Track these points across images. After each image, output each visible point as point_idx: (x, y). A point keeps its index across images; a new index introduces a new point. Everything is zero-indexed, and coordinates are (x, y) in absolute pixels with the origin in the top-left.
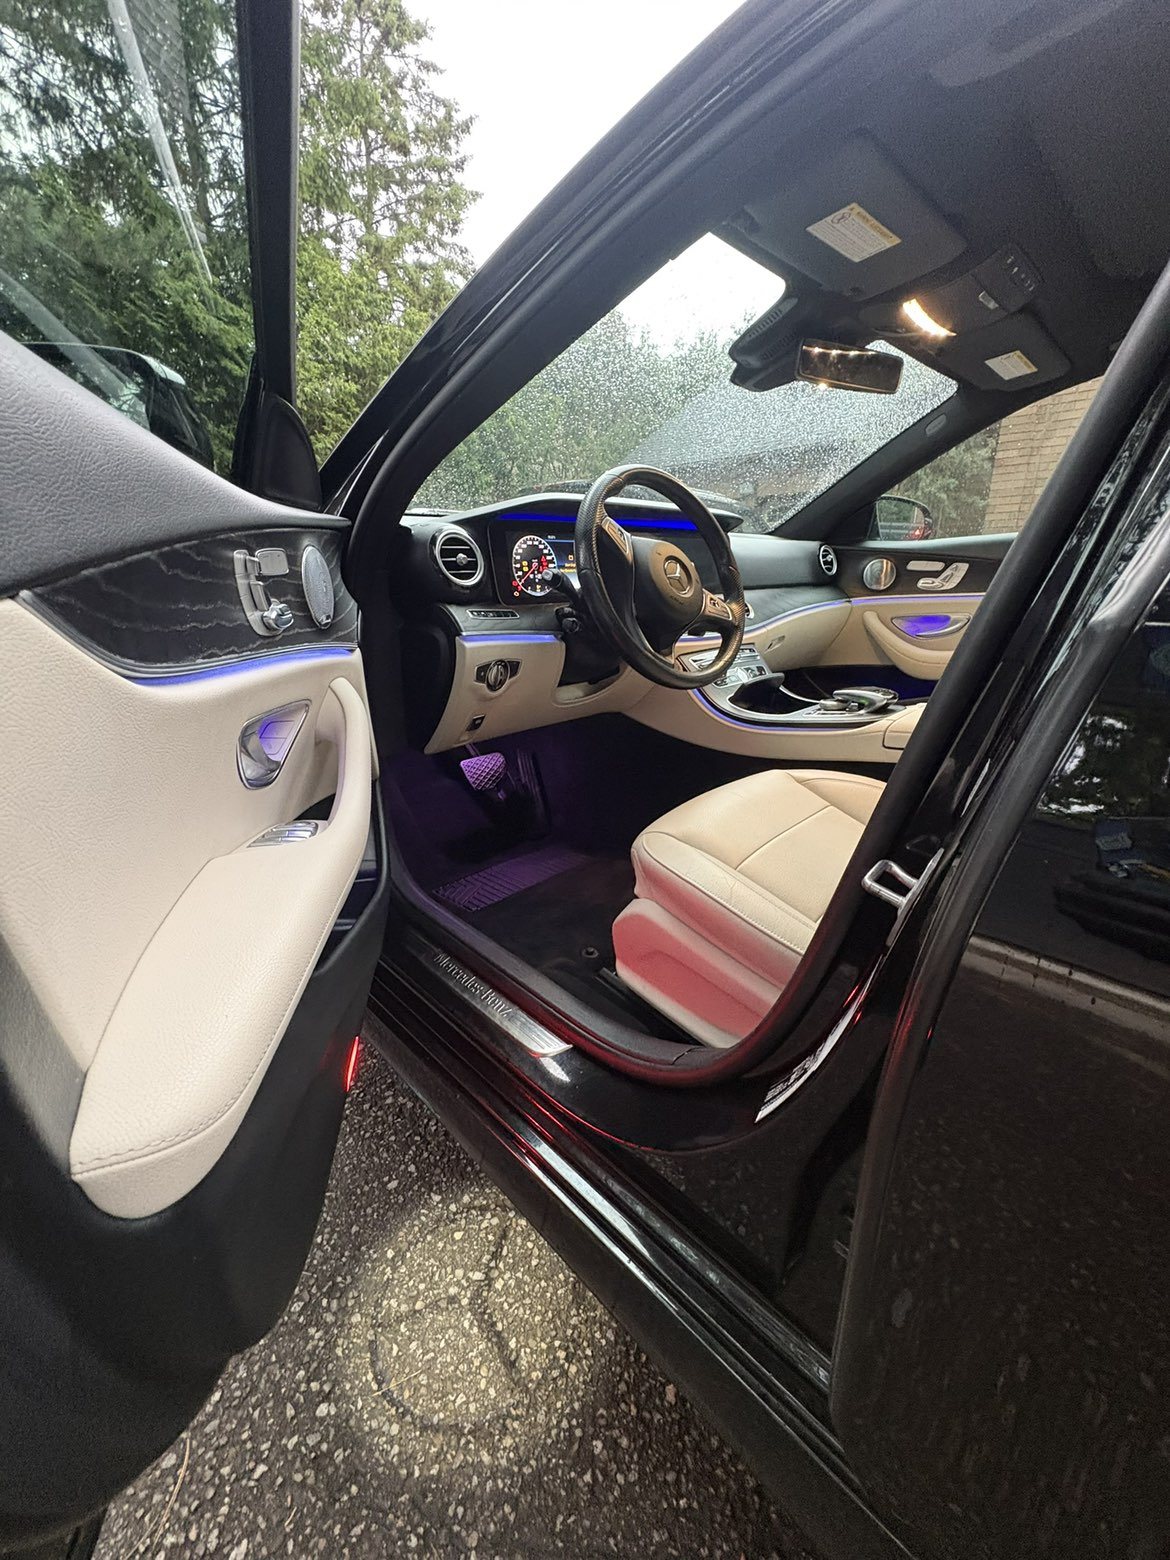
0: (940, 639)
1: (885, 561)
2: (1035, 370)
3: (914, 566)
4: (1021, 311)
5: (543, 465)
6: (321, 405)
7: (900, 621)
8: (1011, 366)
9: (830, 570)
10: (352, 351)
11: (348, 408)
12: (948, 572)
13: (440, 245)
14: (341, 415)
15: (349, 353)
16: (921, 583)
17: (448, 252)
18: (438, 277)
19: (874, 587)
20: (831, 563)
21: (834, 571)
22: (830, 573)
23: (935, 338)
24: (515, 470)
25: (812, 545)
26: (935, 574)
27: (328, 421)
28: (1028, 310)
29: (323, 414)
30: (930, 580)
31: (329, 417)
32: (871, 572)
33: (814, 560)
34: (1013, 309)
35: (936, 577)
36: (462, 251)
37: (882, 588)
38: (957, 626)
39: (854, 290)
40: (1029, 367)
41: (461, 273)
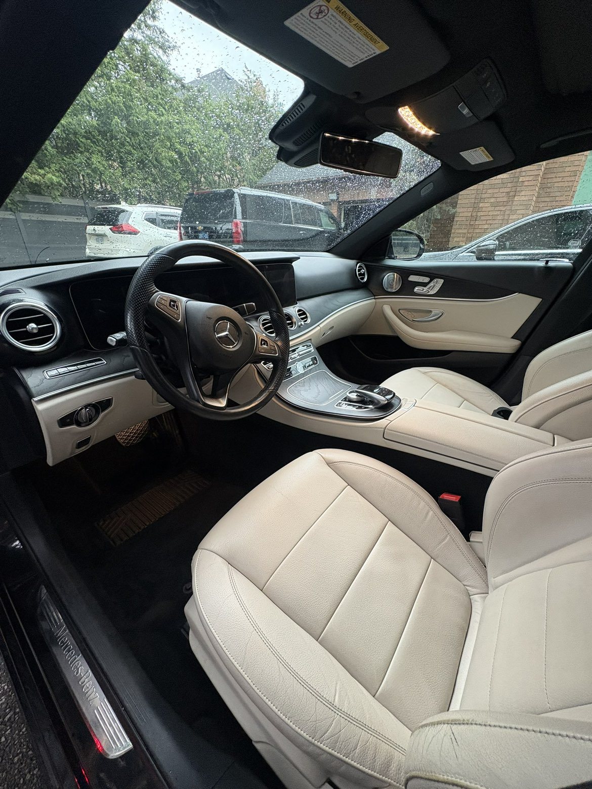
0: (426, 323)
1: (396, 274)
2: (492, 159)
3: (413, 278)
4: (488, 119)
5: (219, 177)
6: (75, 134)
7: (404, 311)
8: (476, 156)
9: (363, 279)
10: (92, 98)
11: (94, 136)
12: (432, 284)
13: (146, 26)
14: (89, 141)
15: (90, 99)
16: (416, 289)
17: (152, 31)
18: (144, 49)
19: (389, 290)
20: (364, 274)
21: (365, 280)
22: (362, 281)
23: (426, 136)
24: (203, 179)
25: (351, 262)
26: (424, 285)
27: (81, 145)
28: (494, 118)
29: (77, 140)
30: (421, 288)
31: (81, 141)
32: (387, 281)
33: (352, 272)
34: (482, 117)
35: (425, 286)
36: (161, 32)
37: (394, 291)
38: (436, 317)
39: (358, 93)
40: (489, 157)
41: (160, 47)
